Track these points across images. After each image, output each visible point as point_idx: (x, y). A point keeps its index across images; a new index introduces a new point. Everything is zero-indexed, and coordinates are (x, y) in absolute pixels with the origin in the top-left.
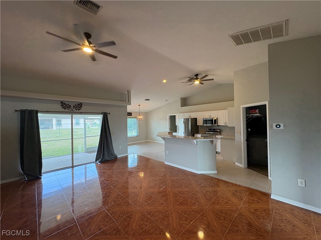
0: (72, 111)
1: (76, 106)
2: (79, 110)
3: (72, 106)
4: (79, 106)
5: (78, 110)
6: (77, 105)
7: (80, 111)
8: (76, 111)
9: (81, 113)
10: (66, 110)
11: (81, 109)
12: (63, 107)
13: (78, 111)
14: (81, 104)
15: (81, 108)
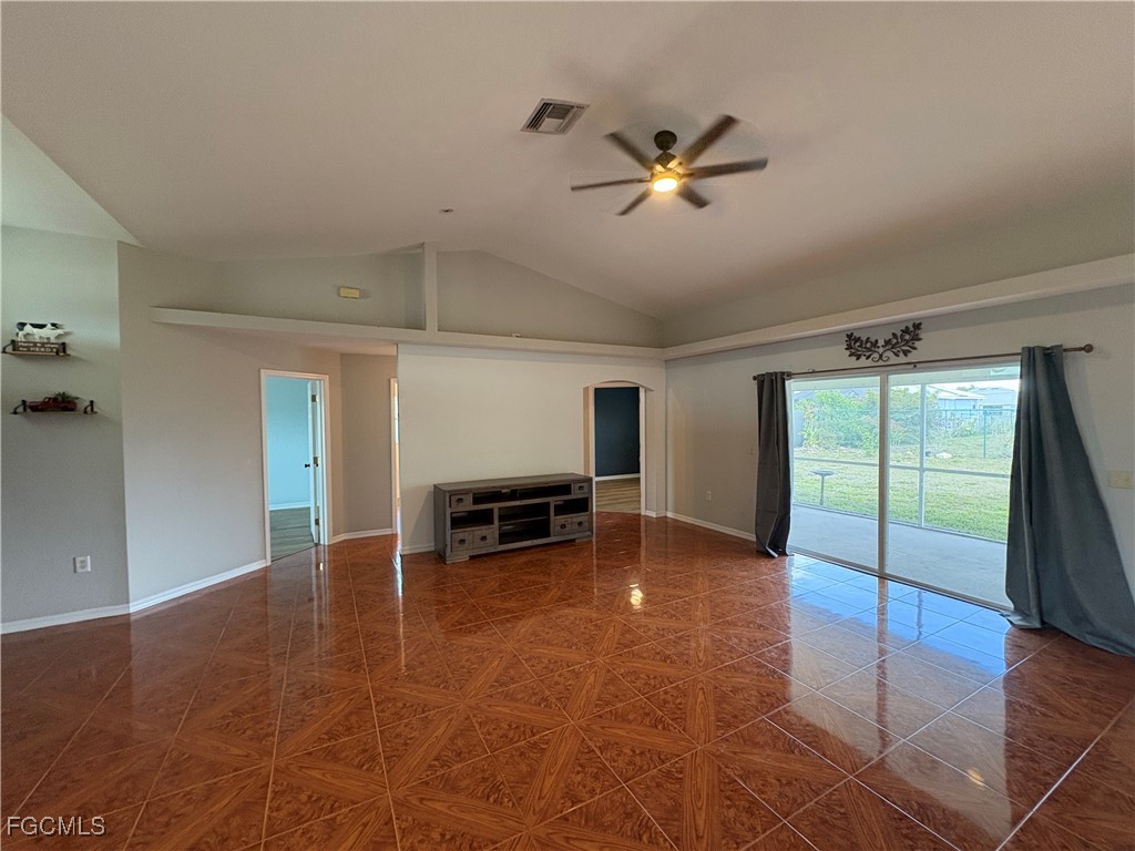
0: (881, 363)
1: (895, 341)
2: (906, 353)
3: (881, 343)
4: (907, 337)
5: (901, 354)
6: (899, 333)
7: (913, 357)
8: (894, 360)
9: (915, 366)
10: (863, 362)
11: (915, 349)
12: (853, 351)
13: (902, 359)
14: (917, 326)
15: (917, 344)
